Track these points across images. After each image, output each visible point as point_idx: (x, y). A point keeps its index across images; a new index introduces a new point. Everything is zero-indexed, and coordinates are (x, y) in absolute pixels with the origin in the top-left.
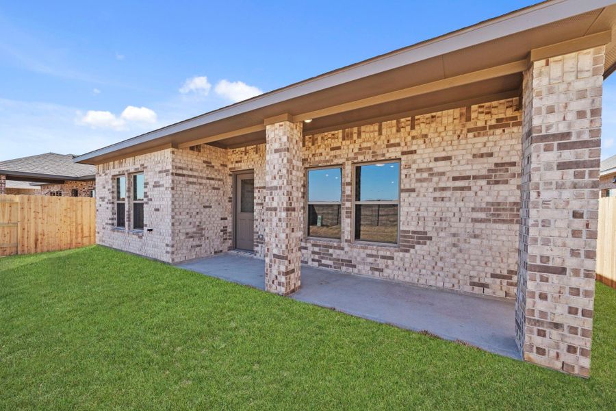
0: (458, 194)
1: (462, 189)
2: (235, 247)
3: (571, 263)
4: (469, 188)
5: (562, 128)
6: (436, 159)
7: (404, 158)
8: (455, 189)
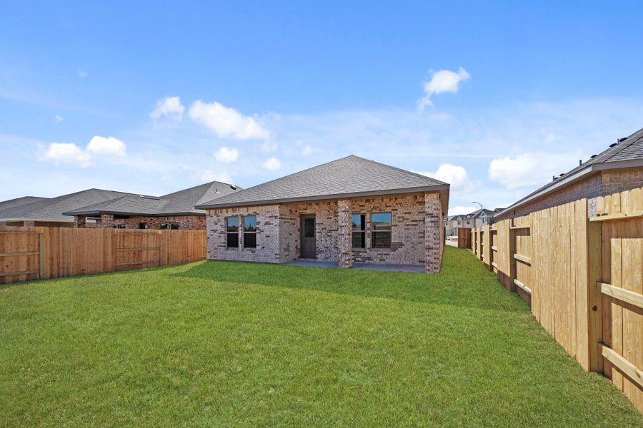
0: (413, 227)
1: (415, 225)
2: (301, 257)
3: (434, 246)
4: (417, 225)
5: (431, 212)
6: (405, 213)
7: (393, 212)
8: (412, 225)
